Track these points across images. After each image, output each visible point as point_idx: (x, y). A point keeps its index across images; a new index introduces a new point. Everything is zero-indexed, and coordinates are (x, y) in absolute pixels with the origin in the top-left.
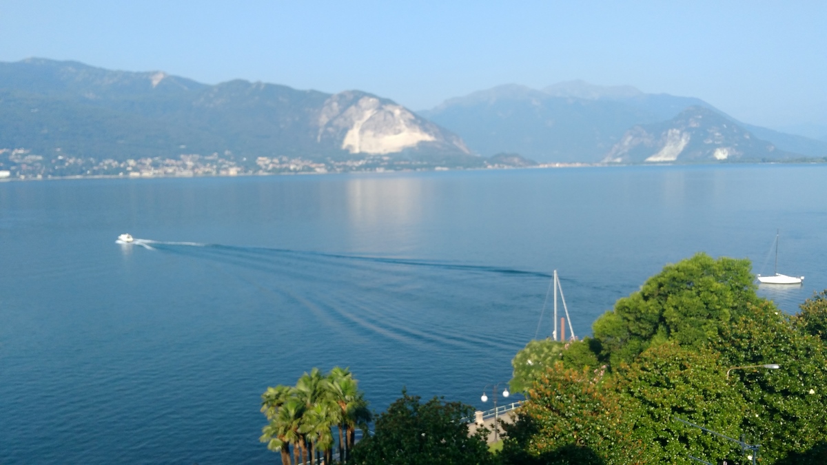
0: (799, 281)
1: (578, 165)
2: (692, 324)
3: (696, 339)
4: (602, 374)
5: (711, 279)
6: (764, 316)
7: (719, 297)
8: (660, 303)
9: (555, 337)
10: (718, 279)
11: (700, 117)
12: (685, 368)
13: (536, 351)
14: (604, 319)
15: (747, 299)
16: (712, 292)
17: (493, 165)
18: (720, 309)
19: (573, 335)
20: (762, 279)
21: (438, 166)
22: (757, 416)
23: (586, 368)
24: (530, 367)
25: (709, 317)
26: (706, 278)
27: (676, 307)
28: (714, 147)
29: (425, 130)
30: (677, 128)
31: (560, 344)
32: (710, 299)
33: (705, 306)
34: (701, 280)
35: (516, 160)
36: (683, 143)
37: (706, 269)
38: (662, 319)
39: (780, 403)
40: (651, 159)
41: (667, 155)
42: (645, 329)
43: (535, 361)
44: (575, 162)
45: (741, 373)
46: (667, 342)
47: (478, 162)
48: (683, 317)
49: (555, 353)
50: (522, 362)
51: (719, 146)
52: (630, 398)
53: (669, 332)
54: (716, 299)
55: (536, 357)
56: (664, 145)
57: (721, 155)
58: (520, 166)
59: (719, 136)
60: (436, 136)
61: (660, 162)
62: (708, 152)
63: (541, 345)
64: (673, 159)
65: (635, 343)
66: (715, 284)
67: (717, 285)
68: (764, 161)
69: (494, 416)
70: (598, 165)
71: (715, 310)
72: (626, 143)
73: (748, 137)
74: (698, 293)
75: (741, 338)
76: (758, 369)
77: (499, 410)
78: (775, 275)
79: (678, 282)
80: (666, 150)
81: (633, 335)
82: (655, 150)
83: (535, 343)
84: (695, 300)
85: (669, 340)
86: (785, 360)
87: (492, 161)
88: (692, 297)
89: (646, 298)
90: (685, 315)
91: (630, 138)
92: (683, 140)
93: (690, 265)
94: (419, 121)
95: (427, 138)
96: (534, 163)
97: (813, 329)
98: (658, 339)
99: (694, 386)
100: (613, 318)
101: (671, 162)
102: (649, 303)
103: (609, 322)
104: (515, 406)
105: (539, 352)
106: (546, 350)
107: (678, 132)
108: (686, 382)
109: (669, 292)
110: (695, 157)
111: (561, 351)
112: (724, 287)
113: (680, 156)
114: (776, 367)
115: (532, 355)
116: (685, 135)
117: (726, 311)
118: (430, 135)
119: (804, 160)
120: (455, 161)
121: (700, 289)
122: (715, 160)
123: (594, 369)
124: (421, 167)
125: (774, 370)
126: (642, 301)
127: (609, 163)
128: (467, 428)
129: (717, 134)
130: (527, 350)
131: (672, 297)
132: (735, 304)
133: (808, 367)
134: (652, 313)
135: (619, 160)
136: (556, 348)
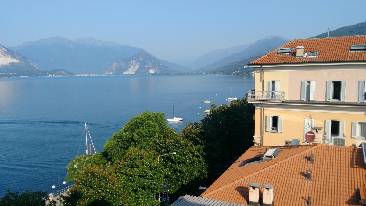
0: (182, 119)
1: (93, 75)
2: (144, 140)
3: (146, 146)
4: (109, 167)
5: (151, 121)
6: (170, 134)
7: (154, 128)
8: (131, 133)
9: (87, 153)
10: (153, 121)
11: (143, 56)
12: (142, 158)
13: (78, 161)
14: (109, 142)
15: (164, 128)
16: (151, 127)
17: (52, 75)
18: (154, 133)
19: (95, 151)
20: (169, 120)
21: (22, 75)
22: (170, 173)
23: (102, 165)
24: (76, 169)
25: (151, 137)
26: (148, 121)
27: (138, 134)
28: (149, 68)
29: (14, 57)
30: (135, 60)
31: (90, 156)
32: (150, 129)
33: (149, 132)
34: (147, 122)
35: (64, 72)
36: (137, 66)
37: (148, 117)
38: (133, 139)
39: (178, 167)
40: (125, 73)
41: (131, 71)
42: (126, 144)
43: (78, 165)
44: (92, 74)
45: (163, 157)
46: (135, 149)
47: (45, 73)
48: (140, 138)
49: (88, 160)
50: (71, 167)
51: (151, 68)
52: (121, 175)
53: (136, 144)
54: (153, 129)
55: (78, 164)
56: (130, 67)
57: (152, 71)
58: (66, 75)
59: (150, 64)
60: (20, 60)
61: (128, 74)
62: (147, 70)
63: (81, 158)
64: (134, 73)
65: (122, 151)
66: (152, 123)
67: (153, 124)
68: (167, 74)
69: (59, 194)
70: (102, 75)
71: (153, 133)
72: (114, 66)
73: (161, 65)
74: (146, 128)
75: (163, 143)
76: (169, 155)
77: (61, 191)
78: (174, 118)
79: (138, 124)
80: (131, 69)
81: (121, 148)
82: (126, 69)
83: (78, 157)
84: (145, 130)
85: (136, 148)
86: (178, 150)
87: (51, 73)
88: (144, 129)
89: (126, 132)
90: (142, 137)
91: (115, 64)
92: (137, 65)
93: (142, 116)
94: (10, 52)
95: (15, 61)
96: (73, 74)
97: (187, 137)
98: (131, 148)
99: (146, 165)
100: (112, 142)
101: (133, 74)
102: (127, 133)
103: (111, 143)
104: (69, 188)
105: (79, 161)
106: (83, 160)
107: (135, 62)
108: (143, 164)
109: (135, 128)
110: (142, 72)
111: (90, 159)
112: (155, 124)
113: (136, 72)
114: (175, 153)
115: (76, 163)
116: (138, 63)
117: (157, 133)
118: (17, 59)
119: (181, 74)
120: (31, 72)
121: (147, 126)
122: (150, 73)
123: (105, 165)
124: (13, 75)
125: (175, 154)
126: (124, 133)
127: (108, 74)
128: (45, 203)
129: (150, 63)
130: (74, 161)
131: (136, 130)
132: (160, 131)
133: (186, 152)
134: (128, 137)
135: (111, 73)
136: (87, 158)
